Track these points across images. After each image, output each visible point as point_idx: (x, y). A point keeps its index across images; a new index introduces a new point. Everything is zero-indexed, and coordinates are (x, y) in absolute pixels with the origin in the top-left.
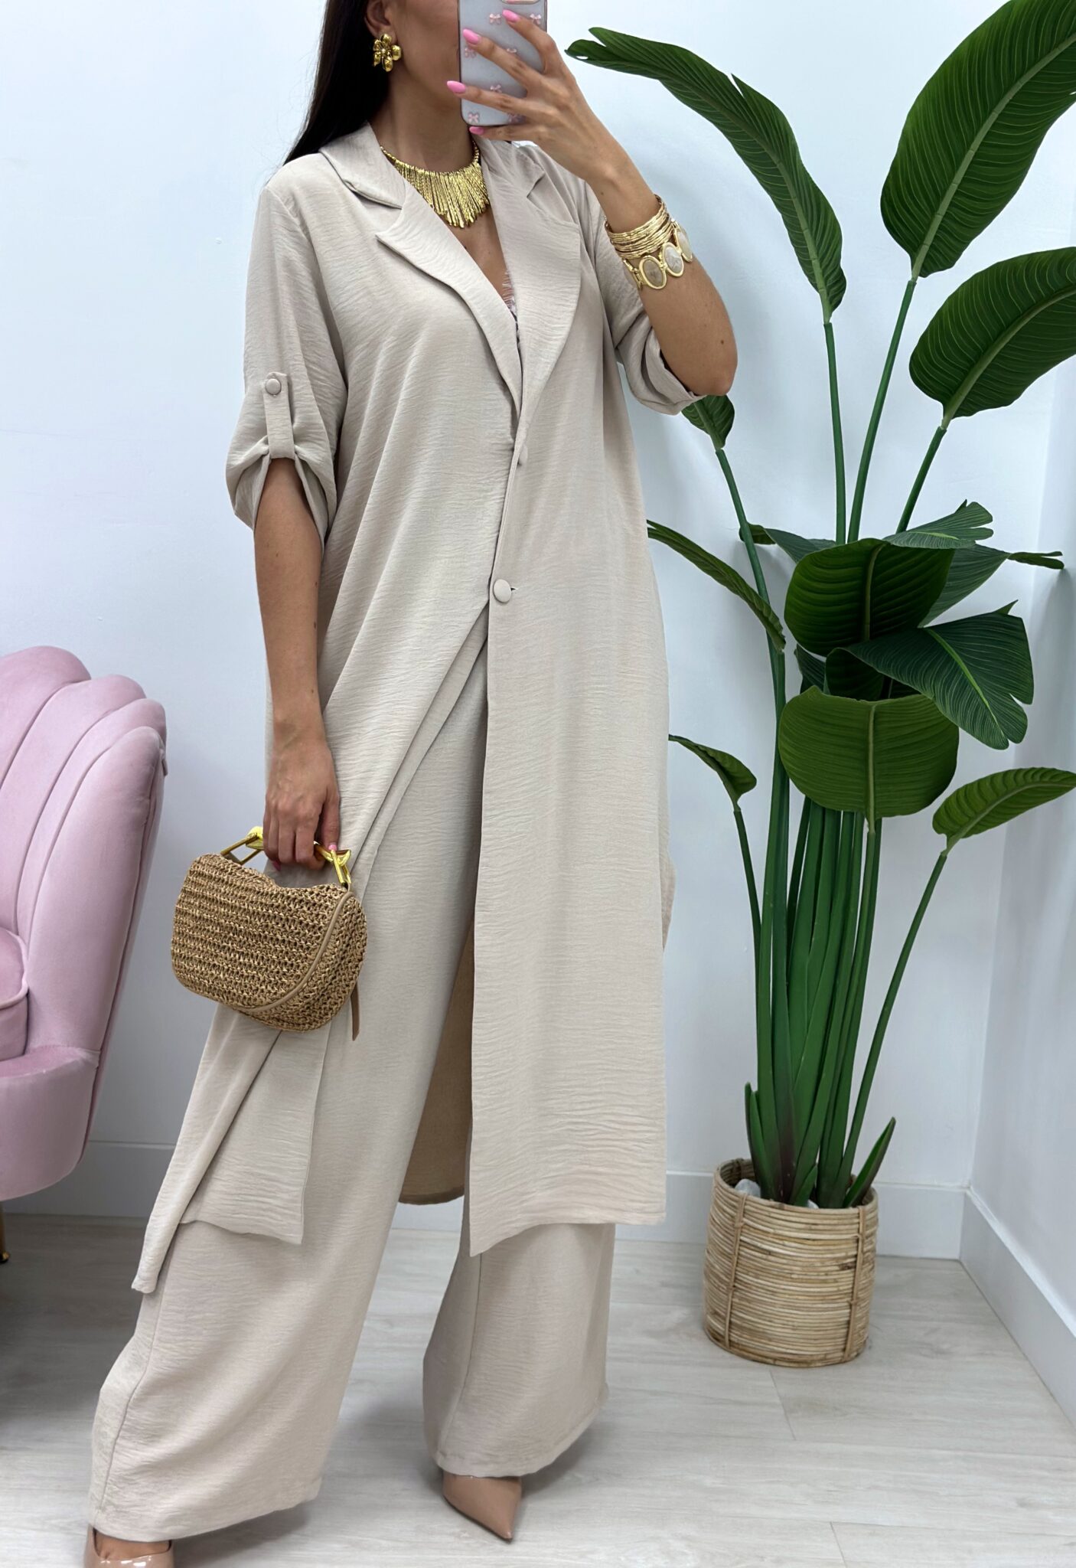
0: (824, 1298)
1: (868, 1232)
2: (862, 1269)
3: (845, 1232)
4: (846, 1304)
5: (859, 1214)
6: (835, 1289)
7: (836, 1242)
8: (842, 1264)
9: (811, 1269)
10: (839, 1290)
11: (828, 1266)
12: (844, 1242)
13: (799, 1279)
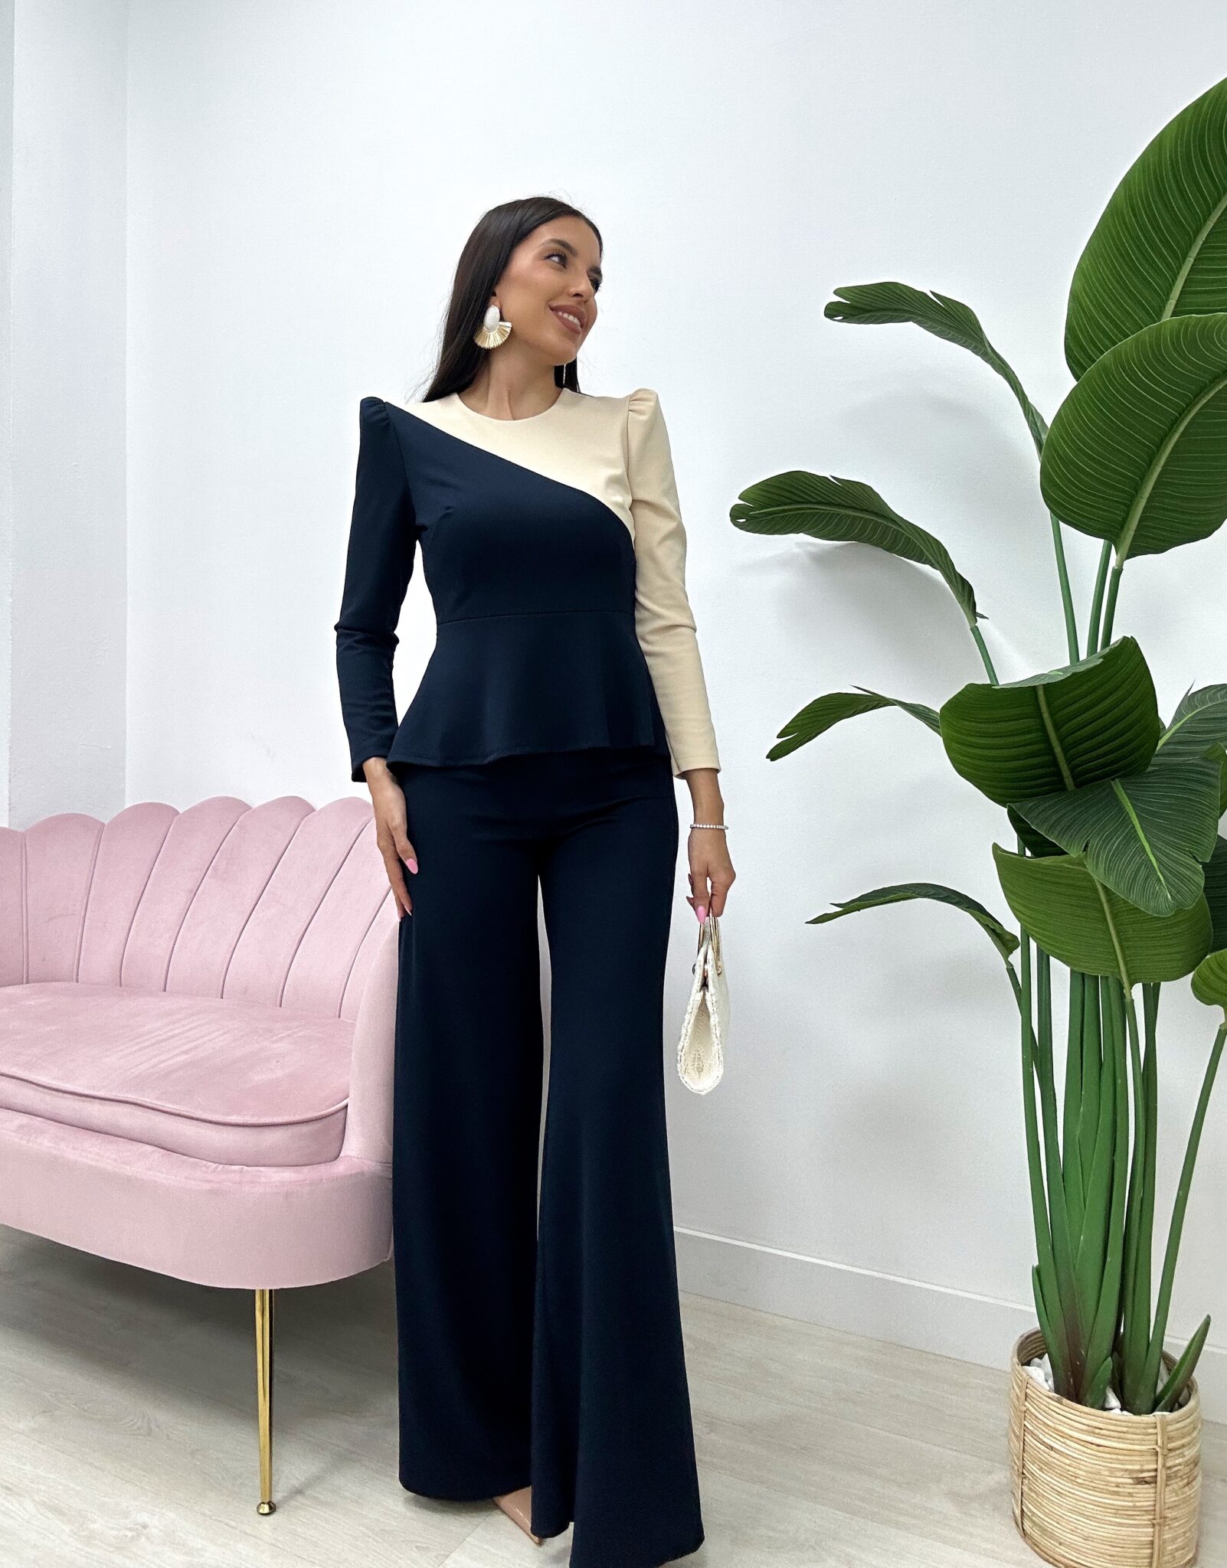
0: (1117, 1511)
1: (1171, 1446)
2: (1167, 1485)
3: (1138, 1442)
4: (1150, 1523)
5: (1156, 1423)
6: (1131, 1504)
7: (1126, 1452)
8: (1136, 1478)
9: (1098, 1477)
10: (1135, 1506)
11: (1116, 1477)
12: (1137, 1453)
13: (1083, 1484)
